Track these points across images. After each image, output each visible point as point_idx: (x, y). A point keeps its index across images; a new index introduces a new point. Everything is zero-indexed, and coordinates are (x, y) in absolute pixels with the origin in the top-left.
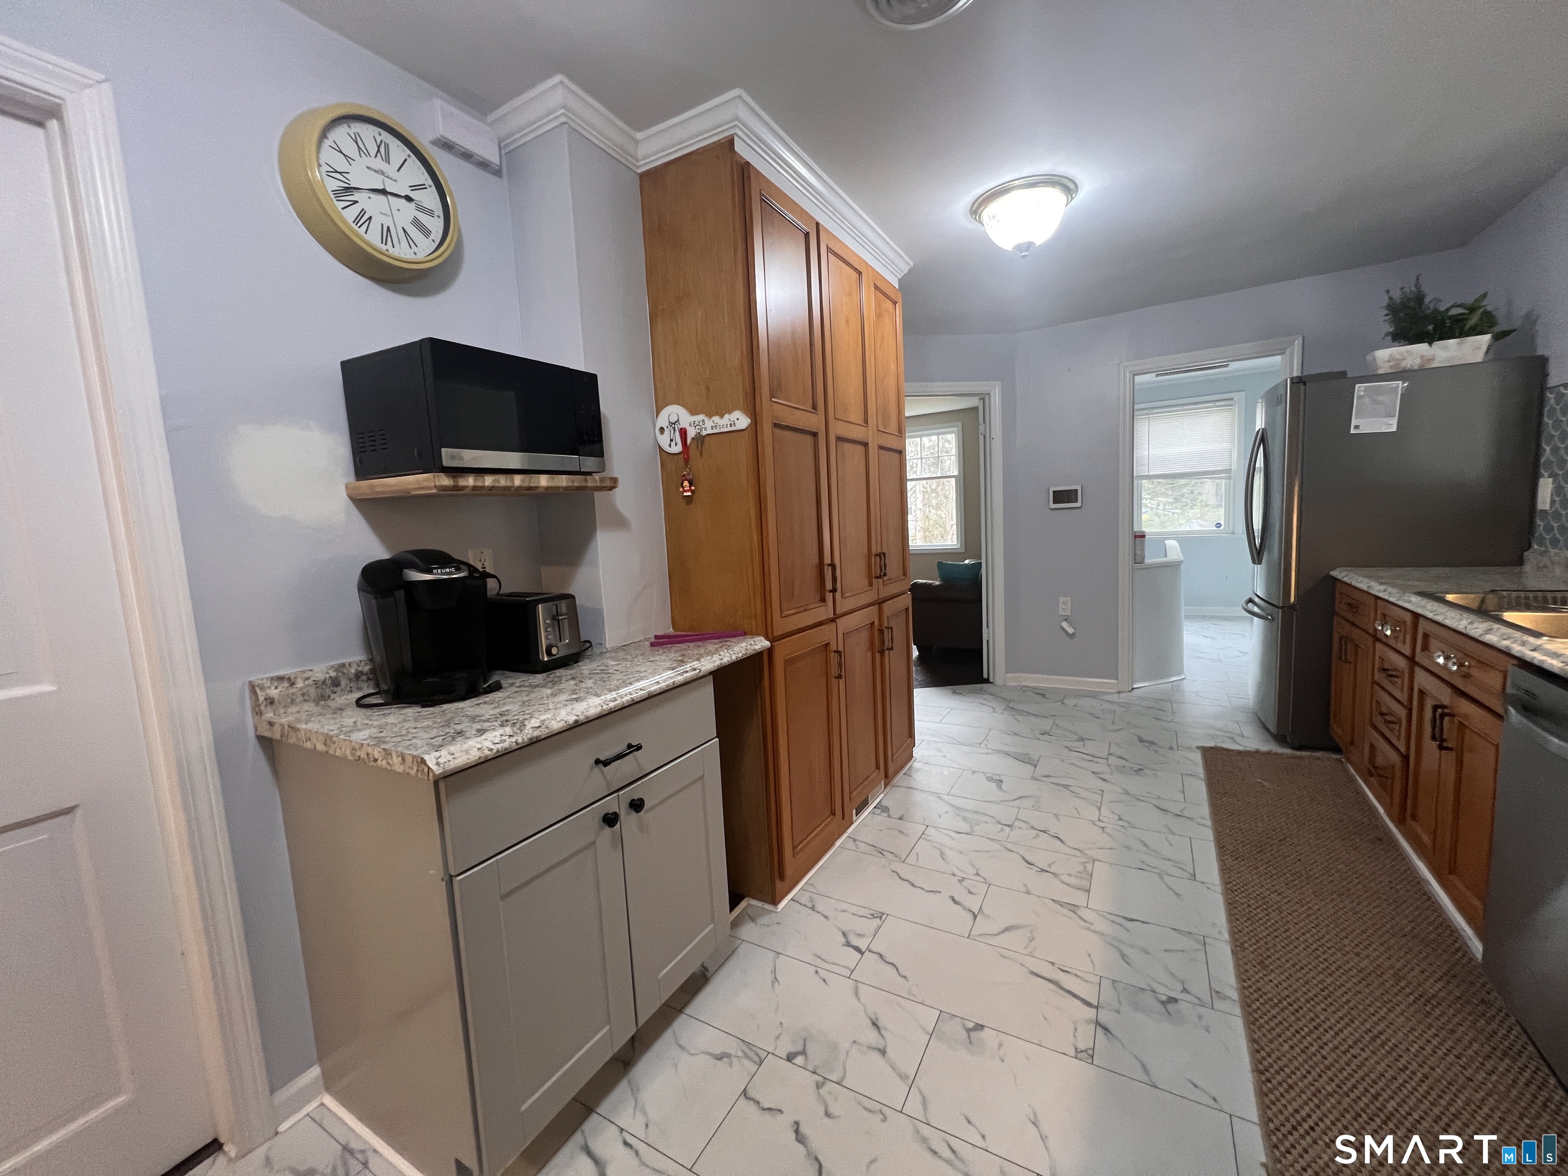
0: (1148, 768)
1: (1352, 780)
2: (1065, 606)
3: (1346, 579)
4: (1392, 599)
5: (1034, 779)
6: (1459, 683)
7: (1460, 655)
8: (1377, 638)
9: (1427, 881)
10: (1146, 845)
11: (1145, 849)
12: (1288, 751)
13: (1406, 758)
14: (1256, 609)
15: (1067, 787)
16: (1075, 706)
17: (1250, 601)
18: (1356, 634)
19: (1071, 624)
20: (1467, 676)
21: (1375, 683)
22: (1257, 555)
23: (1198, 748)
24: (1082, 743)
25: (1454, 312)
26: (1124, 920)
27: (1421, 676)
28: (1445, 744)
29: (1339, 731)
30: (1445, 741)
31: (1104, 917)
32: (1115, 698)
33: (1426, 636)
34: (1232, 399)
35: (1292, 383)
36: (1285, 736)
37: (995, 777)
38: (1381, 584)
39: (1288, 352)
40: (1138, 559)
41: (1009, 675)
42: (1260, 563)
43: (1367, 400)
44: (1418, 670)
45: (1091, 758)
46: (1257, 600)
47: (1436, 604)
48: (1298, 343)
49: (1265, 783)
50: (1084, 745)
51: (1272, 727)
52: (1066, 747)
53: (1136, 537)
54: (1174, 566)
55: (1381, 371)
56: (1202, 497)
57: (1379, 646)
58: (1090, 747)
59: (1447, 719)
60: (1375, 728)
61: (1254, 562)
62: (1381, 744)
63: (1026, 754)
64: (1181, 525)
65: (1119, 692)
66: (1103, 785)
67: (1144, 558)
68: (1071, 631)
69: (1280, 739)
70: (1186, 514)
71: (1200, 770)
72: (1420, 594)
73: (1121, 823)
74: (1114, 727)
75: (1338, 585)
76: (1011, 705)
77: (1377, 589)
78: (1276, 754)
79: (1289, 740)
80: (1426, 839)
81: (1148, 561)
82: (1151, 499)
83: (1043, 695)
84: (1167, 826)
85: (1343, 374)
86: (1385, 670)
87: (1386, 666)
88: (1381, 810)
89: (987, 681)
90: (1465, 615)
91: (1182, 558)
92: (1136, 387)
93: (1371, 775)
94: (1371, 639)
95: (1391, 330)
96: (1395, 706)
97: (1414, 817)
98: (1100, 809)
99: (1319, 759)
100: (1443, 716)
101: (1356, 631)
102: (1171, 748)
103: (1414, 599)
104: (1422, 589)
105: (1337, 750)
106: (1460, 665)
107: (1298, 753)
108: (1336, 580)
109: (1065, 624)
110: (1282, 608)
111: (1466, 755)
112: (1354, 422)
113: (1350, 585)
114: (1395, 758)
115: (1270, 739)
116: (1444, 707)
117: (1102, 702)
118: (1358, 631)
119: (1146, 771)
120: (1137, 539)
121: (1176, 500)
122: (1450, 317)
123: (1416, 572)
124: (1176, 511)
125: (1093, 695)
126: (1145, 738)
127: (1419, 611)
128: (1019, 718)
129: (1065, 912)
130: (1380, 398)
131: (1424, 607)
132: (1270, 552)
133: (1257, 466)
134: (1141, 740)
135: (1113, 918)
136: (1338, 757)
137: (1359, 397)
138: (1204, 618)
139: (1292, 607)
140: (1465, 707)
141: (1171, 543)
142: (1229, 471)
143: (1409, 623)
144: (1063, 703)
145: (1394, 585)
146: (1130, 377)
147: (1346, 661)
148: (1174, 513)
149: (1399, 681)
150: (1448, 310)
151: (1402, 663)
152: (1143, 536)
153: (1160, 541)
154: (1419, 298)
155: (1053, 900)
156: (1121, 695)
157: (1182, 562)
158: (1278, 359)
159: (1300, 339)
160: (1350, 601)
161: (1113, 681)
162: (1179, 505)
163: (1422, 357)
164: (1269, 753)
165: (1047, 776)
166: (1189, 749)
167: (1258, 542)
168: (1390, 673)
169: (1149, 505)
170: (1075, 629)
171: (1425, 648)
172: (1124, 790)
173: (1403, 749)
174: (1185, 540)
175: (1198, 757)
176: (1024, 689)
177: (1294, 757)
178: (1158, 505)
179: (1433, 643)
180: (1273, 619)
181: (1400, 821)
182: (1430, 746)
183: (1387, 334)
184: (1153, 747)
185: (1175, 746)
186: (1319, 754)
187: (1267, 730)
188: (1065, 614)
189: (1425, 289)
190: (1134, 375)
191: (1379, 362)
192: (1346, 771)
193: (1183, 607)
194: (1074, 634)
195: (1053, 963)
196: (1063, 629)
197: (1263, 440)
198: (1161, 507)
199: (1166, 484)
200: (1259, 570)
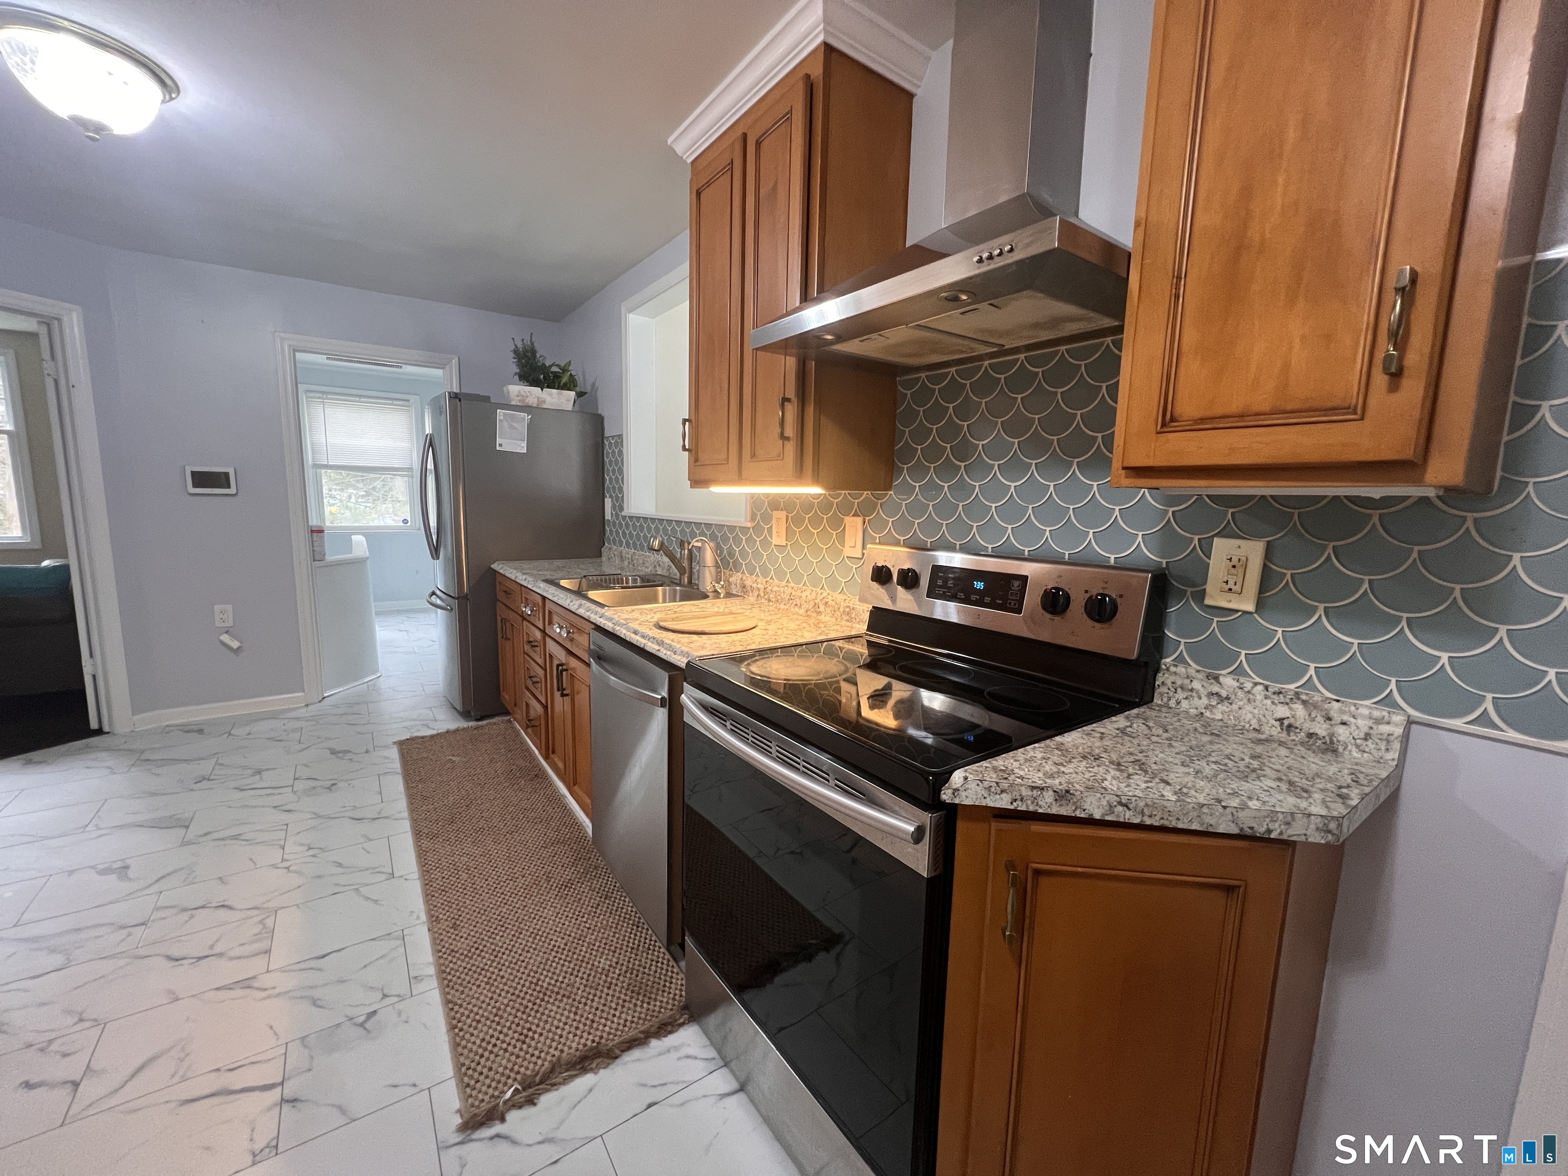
0: (342, 781)
1: (518, 734)
2: (224, 614)
3: (501, 571)
4: (530, 586)
5: (185, 843)
6: (568, 646)
7: (568, 625)
8: (523, 617)
9: (564, 796)
10: (340, 865)
11: (340, 870)
12: (473, 724)
13: (545, 707)
14: (439, 602)
15: (236, 837)
16: (249, 734)
17: (433, 593)
18: (512, 615)
19: (234, 637)
20: (572, 640)
21: (525, 653)
22: (435, 552)
23: (395, 743)
24: (258, 777)
25: (554, 369)
26: (315, 961)
27: (549, 642)
28: (565, 692)
29: (507, 697)
30: (564, 689)
31: (290, 971)
32: (303, 712)
33: (550, 613)
34: (408, 401)
35: (450, 397)
36: (469, 712)
37: (115, 866)
38: (524, 574)
39: (447, 367)
40: (317, 556)
41: (135, 717)
42: (438, 559)
43: (505, 424)
44: (548, 639)
45: (269, 791)
46: (438, 592)
47: (554, 588)
48: (455, 362)
49: (454, 758)
50: (261, 778)
51: (459, 706)
52: (235, 788)
53: (312, 531)
54: (359, 562)
55: (513, 403)
56: (394, 493)
57: (525, 623)
58: (268, 779)
59: (564, 673)
60: (528, 689)
61: (433, 558)
62: (533, 703)
63: (170, 817)
64: (373, 520)
65: (307, 705)
66: (285, 817)
67: (324, 555)
68: (235, 644)
69: (466, 714)
70: (379, 509)
71: (397, 766)
72: (547, 581)
73: (311, 852)
74: (302, 746)
75: (497, 575)
76: (143, 757)
77: (522, 579)
78: (464, 729)
79: (473, 714)
80: (561, 765)
81: (330, 558)
82: (342, 490)
83: (200, 731)
84: (364, 836)
85: (487, 399)
86: (530, 642)
87: (531, 639)
88: (537, 752)
89: (99, 732)
90: (569, 595)
91: (368, 554)
92: (298, 365)
93: (528, 727)
94: (520, 619)
95: (518, 371)
96: (537, 668)
97: (553, 752)
98: (283, 848)
99: (495, 724)
100: (562, 671)
101: (511, 613)
102: (367, 752)
103: (542, 585)
104: (549, 577)
105: (507, 713)
106: (568, 632)
107: (480, 723)
108: (495, 571)
109: (225, 638)
110: (458, 598)
111: (576, 697)
112: (498, 441)
113: (504, 576)
114: (539, 709)
115: (459, 717)
116: (562, 665)
117: (286, 721)
118: (511, 612)
119: (341, 785)
120: (315, 535)
121: (368, 494)
122: (552, 372)
123: (545, 564)
124: (369, 505)
125: (273, 716)
126: (338, 749)
127: (545, 594)
128: (158, 771)
129: (238, 993)
130: (514, 425)
131: (547, 591)
132: (445, 548)
133: (429, 467)
134: (333, 752)
135: (297, 967)
136: (506, 718)
137: (500, 421)
138: (399, 612)
139: (466, 597)
140: (573, 663)
141: (358, 539)
142: (410, 469)
143: (540, 604)
144: (230, 734)
145: (531, 575)
146: (289, 353)
147: (507, 639)
148: (366, 507)
149: (538, 649)
150: (551, 366)
151: (538, 635)
152: (322, 531)
153: (345, 536)
154: (534, 352)
155: (217, 989)
156: (310, 708)
157: (367, 558)
158: (439, 372)
159: (457, 359)
160: (506, 589)
161: (300, 694)
162: (371, 499)
163: (538, 398)
164: (457, 731)
165: (206, 834)
166: (386, 747)
167: (434, 538)
168: (532, 644)
169: (338, 497)
170: (241, 643)
171: (550, 623)
172: (314, 813)
173: (543, 701)
174: (372, 536)
175: (394, 753)
176: (166, 730)
177: (477, 728)
178: (350, 497)
179: (555, 618)
180: (452, 609)
181: (546, 758)
182: (557, 694)
183: (516, 374)
184: (348, 756)
185: (371, 748)
186: (495, 720)
187: (455, 709)
188: (226, 624)
189: (537, 346)
190: (295, 351)
191: (512, 395)
192: (513, 728)
193: (373, 604)
194: (239, 648)
195: (218, 1070)
196: (223, 644)
197: (431, 444)
198: (353, 500)
199: (356, 476)
200: (438, 564)
